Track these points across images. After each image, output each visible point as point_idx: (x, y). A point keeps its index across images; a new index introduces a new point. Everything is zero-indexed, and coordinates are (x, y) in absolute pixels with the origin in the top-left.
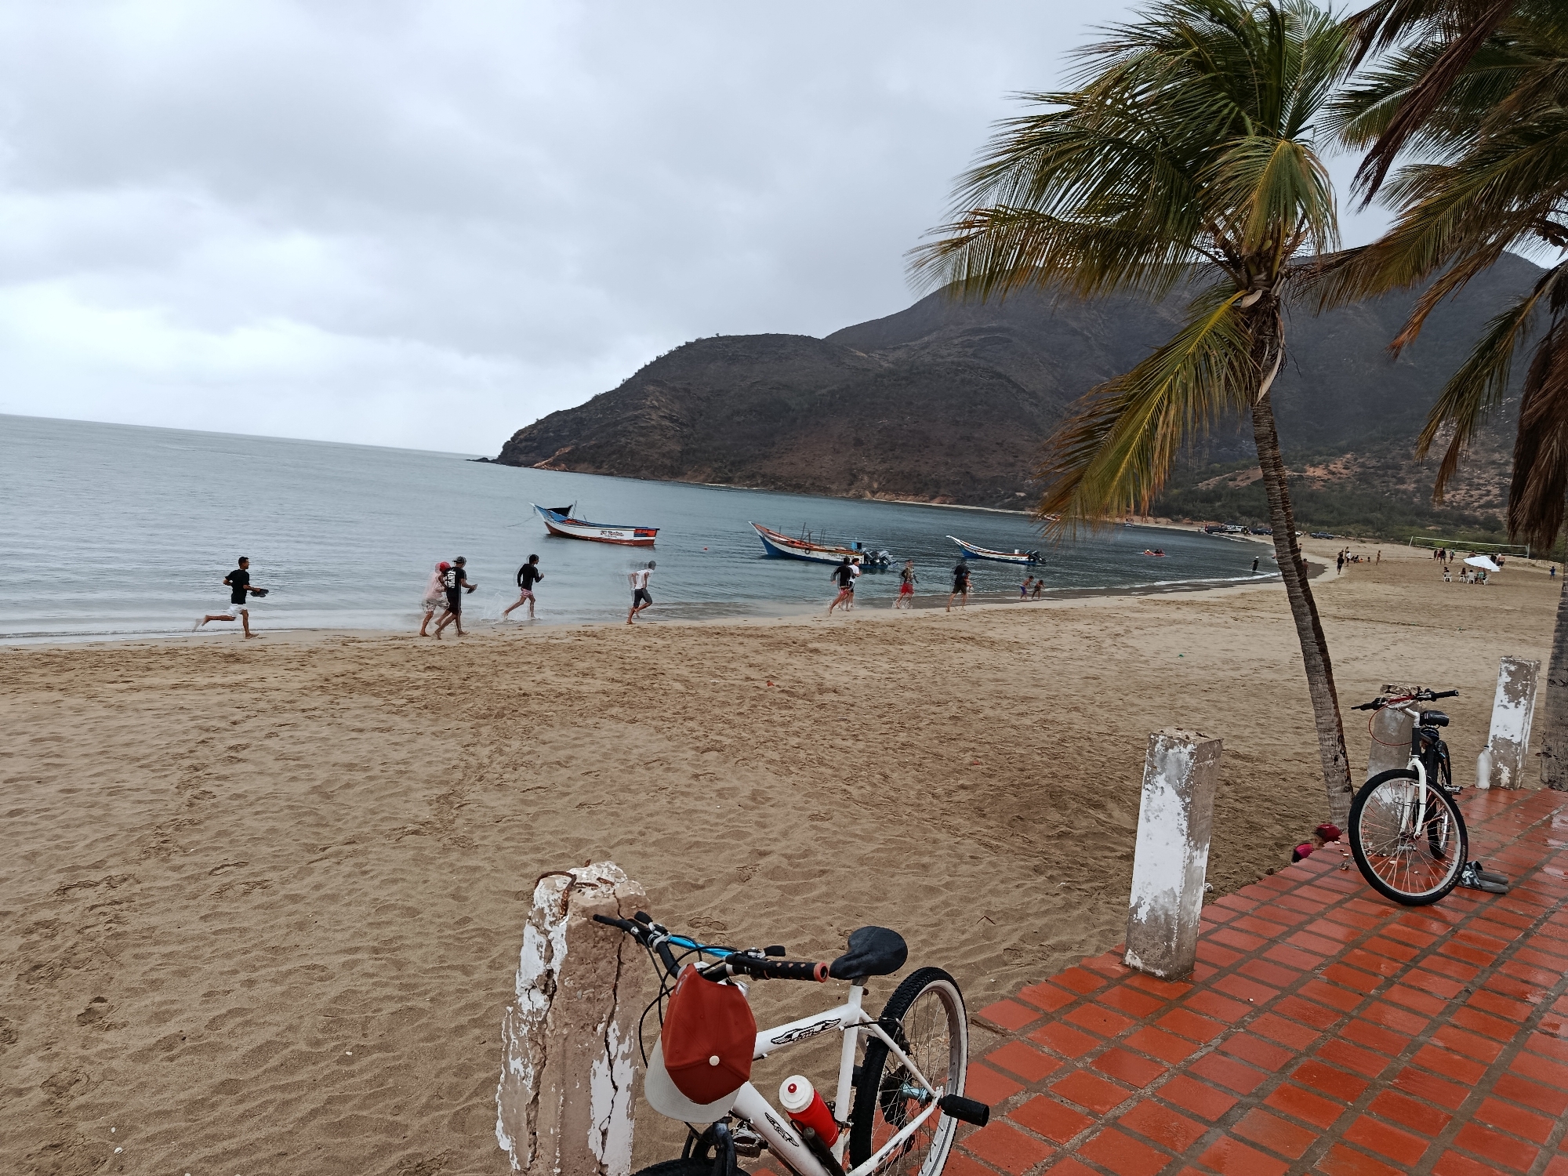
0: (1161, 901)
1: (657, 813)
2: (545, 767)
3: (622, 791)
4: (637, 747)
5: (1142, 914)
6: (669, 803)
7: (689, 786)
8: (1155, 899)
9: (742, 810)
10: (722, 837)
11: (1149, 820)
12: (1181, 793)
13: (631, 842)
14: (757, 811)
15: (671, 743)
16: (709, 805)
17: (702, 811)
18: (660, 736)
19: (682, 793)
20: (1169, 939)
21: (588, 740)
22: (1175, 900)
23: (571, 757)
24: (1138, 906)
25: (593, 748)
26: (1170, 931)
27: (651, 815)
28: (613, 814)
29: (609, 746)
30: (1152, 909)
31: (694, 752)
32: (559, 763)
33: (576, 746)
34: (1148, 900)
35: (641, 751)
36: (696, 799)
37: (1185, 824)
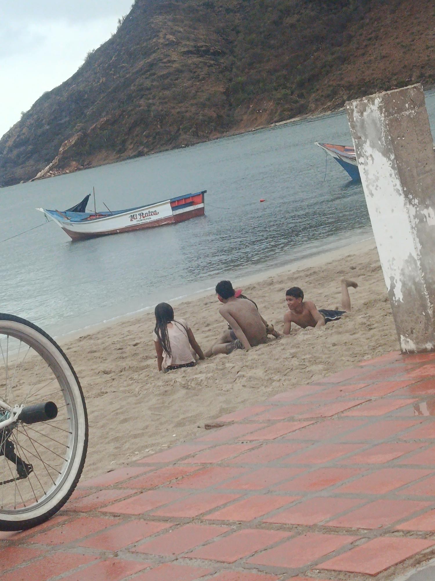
0: (407, 272)
5: (399, 295)
8: (403, 274)
11: (372, 195)
12: (386, 153)
20: (424, 307)
22: (416, 264)
24: (393, 287)
26: (422, 298)
30: (404, 284)
34: (398, 277)
37: (398, 182)
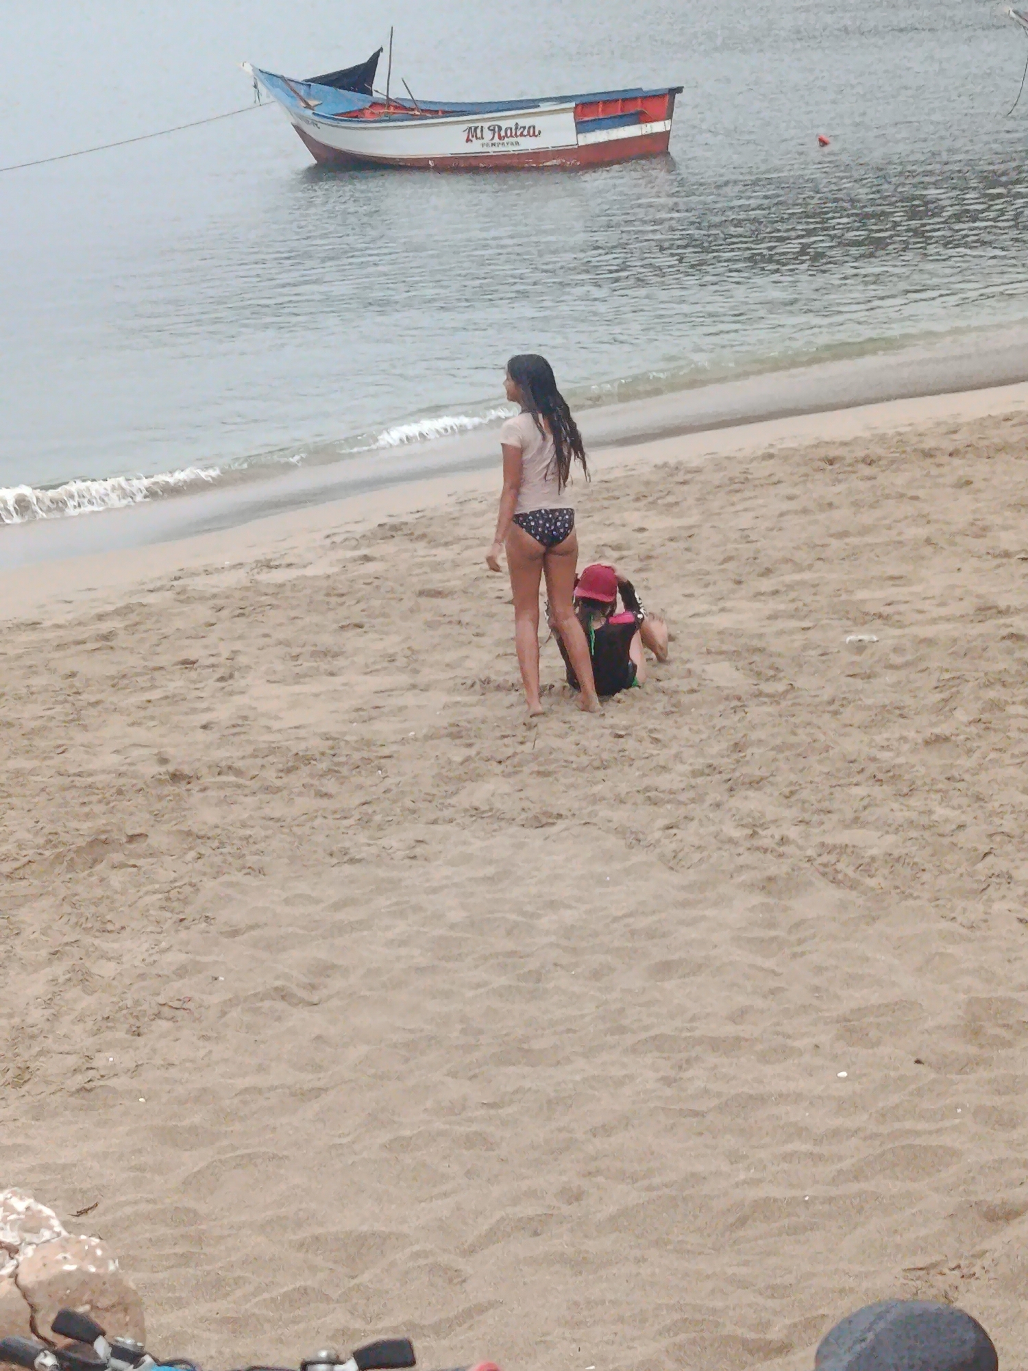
1: (626, 1121)
2: (234, 1014)
3: (503, 1060)
4: (552, 905)
6: (667, 1081)
7: (739, 1016)
9: (927, 1074)
10: (857, 1174)
13: (535, 1227)
14: (983, 1073)
15: (676, 879)
16: (810, 1072)
17: (782, 1097)
18: (638, 857)
19: (716, 1044)
21: (382, 902)
23: (325, 970)
25: (401, 927)
27: (606, 1130)
28: (470, 1141)
29: (456, 916)
31: (757, 899)
32: (284, 995)
33: (341, 929)
35: (569, 916)
36: (764, 1058)
